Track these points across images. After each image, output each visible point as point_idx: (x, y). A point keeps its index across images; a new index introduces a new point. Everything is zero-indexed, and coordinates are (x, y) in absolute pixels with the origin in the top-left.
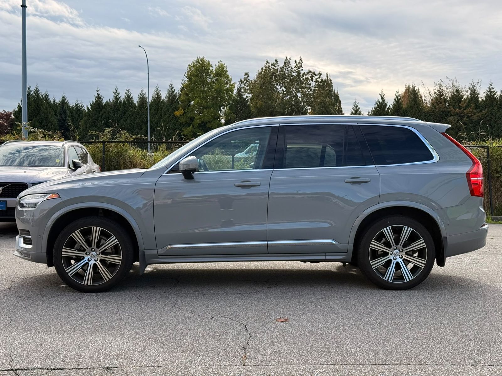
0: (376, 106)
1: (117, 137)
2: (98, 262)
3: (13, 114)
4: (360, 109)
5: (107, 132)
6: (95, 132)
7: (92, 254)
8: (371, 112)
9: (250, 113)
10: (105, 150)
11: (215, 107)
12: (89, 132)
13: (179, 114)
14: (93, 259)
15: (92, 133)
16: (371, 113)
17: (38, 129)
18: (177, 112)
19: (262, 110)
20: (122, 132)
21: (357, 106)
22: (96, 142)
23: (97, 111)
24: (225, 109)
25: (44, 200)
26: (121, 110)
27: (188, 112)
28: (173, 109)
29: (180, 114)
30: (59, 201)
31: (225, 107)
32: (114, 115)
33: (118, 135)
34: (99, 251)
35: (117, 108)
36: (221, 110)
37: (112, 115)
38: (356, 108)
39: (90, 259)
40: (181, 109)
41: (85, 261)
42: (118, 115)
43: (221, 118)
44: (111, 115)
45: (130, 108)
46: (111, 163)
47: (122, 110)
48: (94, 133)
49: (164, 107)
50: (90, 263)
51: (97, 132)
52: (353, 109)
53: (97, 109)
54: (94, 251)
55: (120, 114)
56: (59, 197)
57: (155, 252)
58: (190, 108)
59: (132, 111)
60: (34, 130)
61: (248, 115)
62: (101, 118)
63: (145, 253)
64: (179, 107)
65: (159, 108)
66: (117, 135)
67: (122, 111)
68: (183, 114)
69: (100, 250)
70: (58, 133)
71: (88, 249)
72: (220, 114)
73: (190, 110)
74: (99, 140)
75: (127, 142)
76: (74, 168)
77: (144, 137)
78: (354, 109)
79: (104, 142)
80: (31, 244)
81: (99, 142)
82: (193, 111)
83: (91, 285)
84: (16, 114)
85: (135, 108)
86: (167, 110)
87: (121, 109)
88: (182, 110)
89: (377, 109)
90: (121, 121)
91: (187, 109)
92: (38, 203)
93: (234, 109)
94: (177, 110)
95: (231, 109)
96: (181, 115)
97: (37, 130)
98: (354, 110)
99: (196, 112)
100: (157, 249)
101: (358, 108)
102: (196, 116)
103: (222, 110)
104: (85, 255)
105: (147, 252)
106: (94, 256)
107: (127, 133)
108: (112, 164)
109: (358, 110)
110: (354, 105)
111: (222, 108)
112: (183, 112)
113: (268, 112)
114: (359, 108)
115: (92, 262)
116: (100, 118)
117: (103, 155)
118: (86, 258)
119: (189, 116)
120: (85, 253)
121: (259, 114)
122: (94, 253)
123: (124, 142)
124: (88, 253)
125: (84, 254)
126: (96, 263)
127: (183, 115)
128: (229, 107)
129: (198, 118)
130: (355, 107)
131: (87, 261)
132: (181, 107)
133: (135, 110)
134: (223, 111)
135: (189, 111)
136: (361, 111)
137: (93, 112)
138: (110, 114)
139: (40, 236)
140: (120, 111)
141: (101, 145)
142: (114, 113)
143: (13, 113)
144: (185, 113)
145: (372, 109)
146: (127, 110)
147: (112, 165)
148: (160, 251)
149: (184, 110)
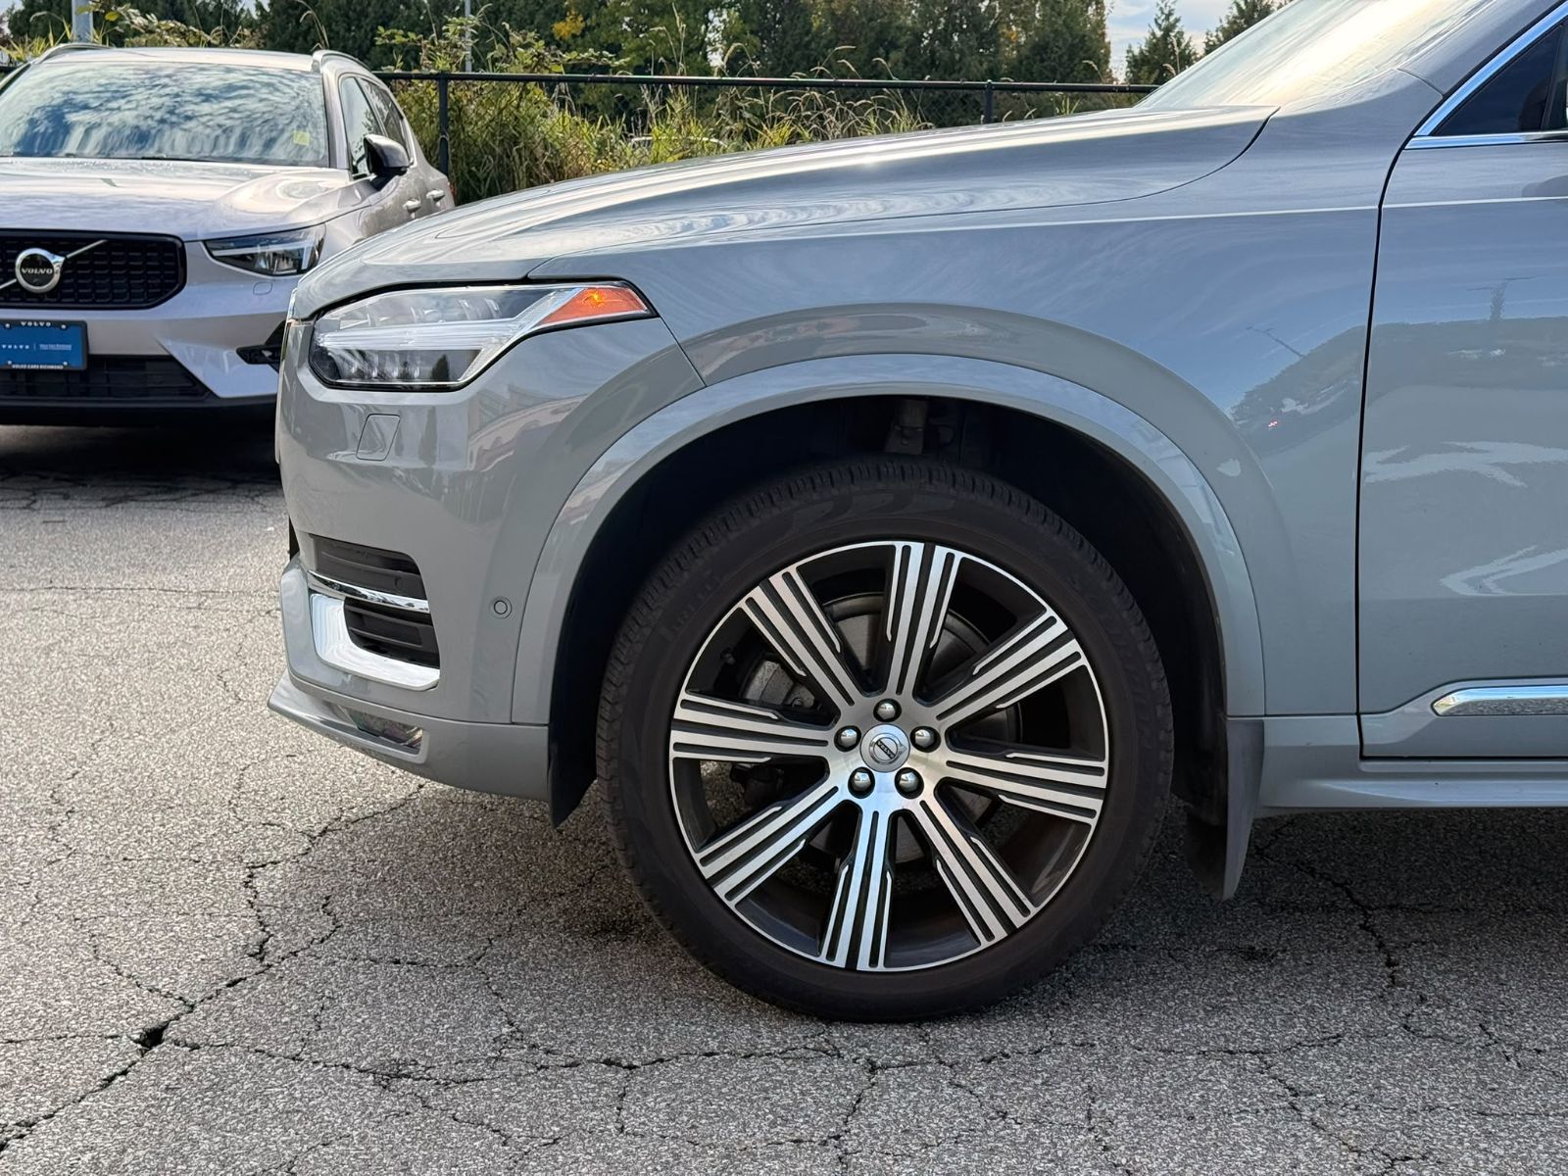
0: (1235, 11)
1: (495, 60)
2: (923, 804)
3: (7, 24)
4: (1179, 25)
5: (454, 34)
6: (406, 36)
7: (879, 743)
8: (1215, 34)
9: (808, 32)
10: (449, 116)
11: (691, 9)
12: (380, 35)
13: (569, 32)
14: (885, 779)
15: (392, 37)
16: (1217, 36)
17: (159, 19)
18: (562, 24)
19: (849, 21)
20: (516, 38)
21: (1170, 14)
22: (408, 78)
23: (289, 15)
24: (725, 16)
25: (527, 331)
26: (373, 15)
27: (598, 25)
28: (547, 15)
29: (574, 32)
30: (647, 341)
31: (725, 12)
32: (349, 30)
33: (499, 51)
34: (935, 724)
35: (358, 8)
36: (707, 21)
37: (342, 32)
38: (1168, 16)
39: (862, 779)
40: (576, 16)
41: (835, 790)
42: (363, 31)
43: (709, 48)
44: (338, 33)
45: (402, 7)
46: (474, 169)
47: (376, 13)
48: (399, 39)
49: (517, 7)
50: (866, 805)
51: (412, 35)
52: (1156, 21)
53: (290, 11)
54: (888, 721)
55: (369, 28)
56: (643, 310)
57: (1341, 732)
58: (605, 11)
59: (409, 16)
60: (146, 22)
61: (801, 39)
62: (305, 39)
63: (1269, 742)
64: (568, 9)
65: (502, 8)
66: (493, 49)
67: (374, 18)
68: (583, 31)
69: (940, 717)
70: (244, 37)
71: (853, 706)
72: (705, 36)
73: (608, 18)
74: (425, 71)
75: (539, 80)
76: (372, 177)
77: (610, 59)
78: (1160, 22)
79: (442, 79)
80: (430, 659)
81: (422, 78)
82: (617, 22)
83: (880, 967)
84: (16, 24)
85: (418, 9)
86: (527, 17)
87: (370, 9)
88: (580, 18)
89: (1235, 22)
90: (372, 52)
91: (594, 17)
92: (476, 352)
93: (755, 18)
94: (563, 18)
95: (744, 16)
96: (574, 36)
97: (155, 21)
98: (1159, 26)
99: (625, 26)
100: (1358, 714)
101: (1172, 19)
102: (626, 38)
103: (711, 22)
104: (829, 753)
105: (1280, 734)
106: (893, 756)
107: (537, 41)
108: (481, 174)
109: (1173, 26)
110: (1161, 9)
111: (711, 15)
112: (583, 25)
113: (872, 29)
114: (1177, 20)
115: (884, 801)
116: (301, 39)
117: (444, 133)
118: (841, 771)
119: (601, 40)
120: (827, 735)
121: (840, 36)
122: (892, 734)
123: (526, 80)
124: (849, 735)
125: (824, 743)
126: (913, 805)
127: (582, 35)
128: (739, 10)
129: (632, 45)
130: (1163, 17)
131: (844, 794)
132: (577, 8)
133: (420, 14)
134: (716, 22)
135: (603, 23)
136: (1184, 30)
137: (278, 20)
138: (333, 26)
139: (501, 607)
140: (367, 16)
141: (431, 89)
142: (349, 25)
143: (6, 19)
144: (587, 29)
145: (1219, 25)
146: (392, 16)
147: (478, 180)
148: (1382, 730)
149: (585, 19)
